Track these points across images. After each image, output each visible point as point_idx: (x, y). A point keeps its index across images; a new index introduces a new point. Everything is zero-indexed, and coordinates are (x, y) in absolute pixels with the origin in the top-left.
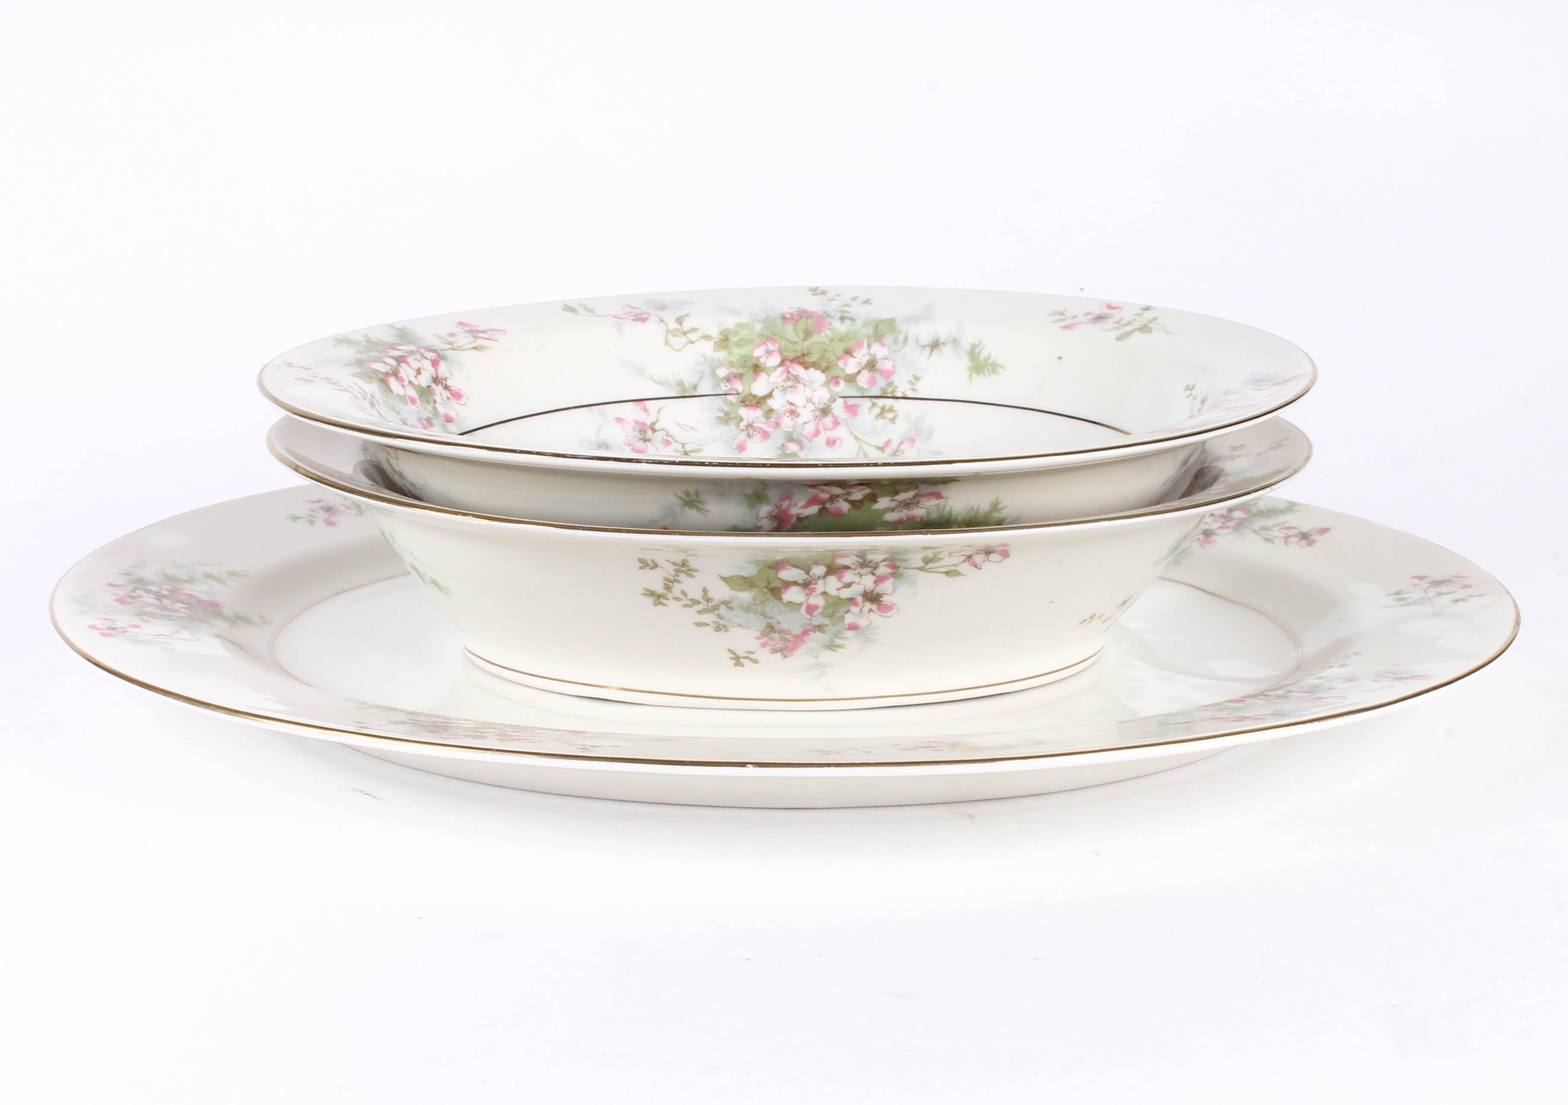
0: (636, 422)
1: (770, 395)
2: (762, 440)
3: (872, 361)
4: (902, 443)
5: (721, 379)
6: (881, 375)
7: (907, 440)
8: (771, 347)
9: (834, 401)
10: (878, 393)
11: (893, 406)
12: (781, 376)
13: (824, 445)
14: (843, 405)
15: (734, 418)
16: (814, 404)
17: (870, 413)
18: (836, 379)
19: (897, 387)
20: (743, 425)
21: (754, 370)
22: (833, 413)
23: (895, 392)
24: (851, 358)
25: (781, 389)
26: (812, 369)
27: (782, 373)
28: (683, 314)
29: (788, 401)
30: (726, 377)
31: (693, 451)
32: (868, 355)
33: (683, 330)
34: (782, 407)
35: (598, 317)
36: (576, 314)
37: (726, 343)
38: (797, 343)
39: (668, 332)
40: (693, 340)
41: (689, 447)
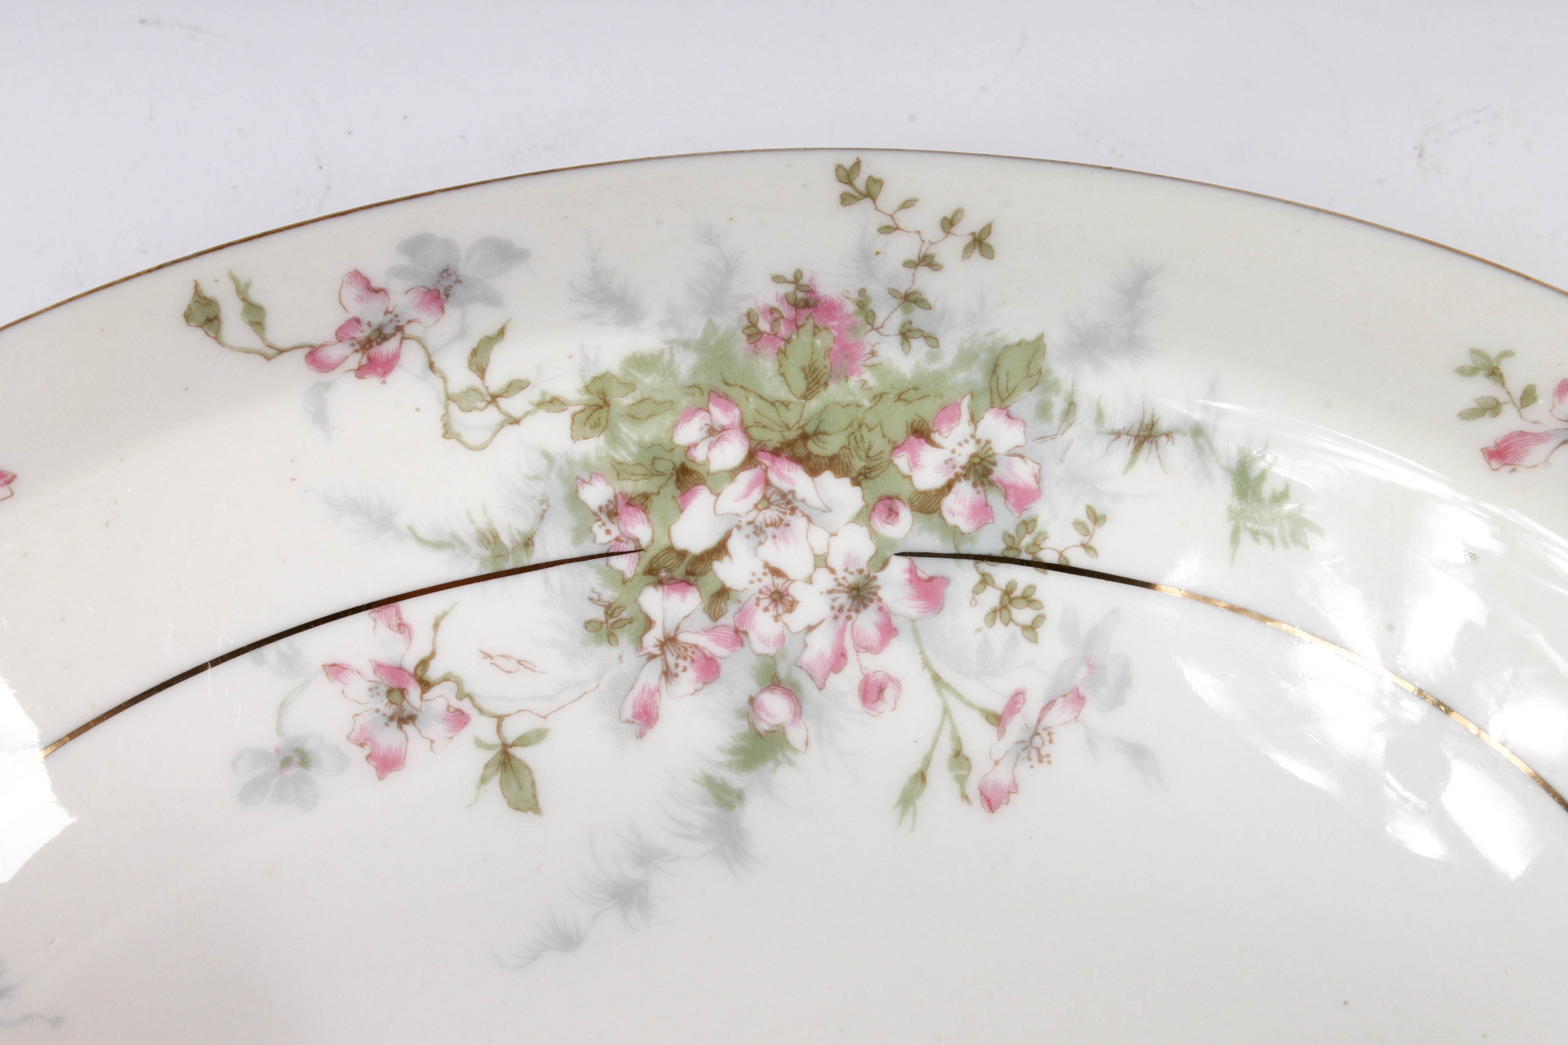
0: (379, 667)
1: (720, 550)
2: (699, 686)
3: (982, 459)
4: (1049, 705)
5: (595, 514)
6: (1006, 497)
7: (1065, 696)
8: (720, 416)
9: (885, 563)
10: (996, 547)
11: (1032, 588)
12: (747, 495)
13: (854, 700)
14: (908, 576)
15: (631, 621)
16: (832, 571)
17: (974, 602)
18: (888, 502)
19: (1044, 536)
20: (651, 639)
21: (678, 480)
22: (880, 600)
23: (1041, 549)
24: (927, 447)
25: (751, 529)
26: (827, 477)
27: (751, 488)
28: (492, 331)
29: (766, 565)
30: (607, 506)
31: (524, 741)
32: (972, 442)
33: (487, 388)
34: (752, 582)
35: (268, 358)
36: (217, 338)
37: (602, 413)
38: (786, 405)
39: (449, 398)
40: (516, 413)
41: (513, 730)
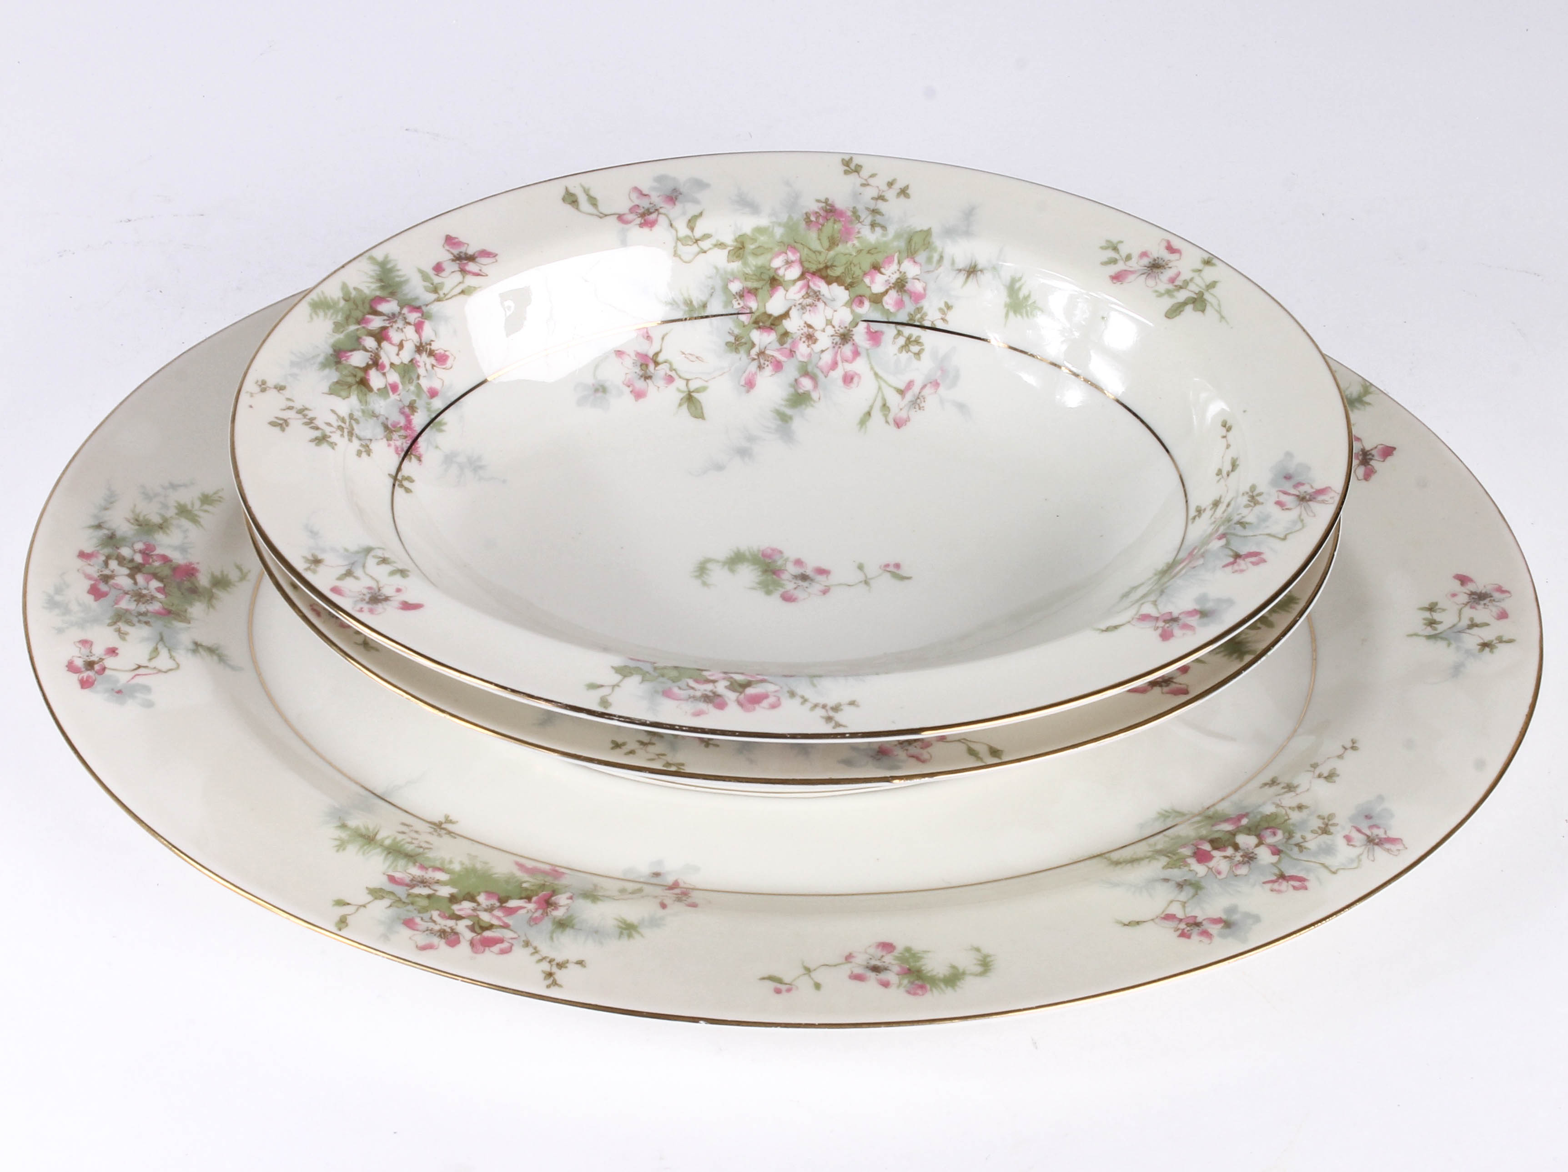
0: (638, 354)
1: (786, 315)
2: (773, 373)
3: (902, 280)
4: (924, 386)
5: (734, 295)
6: (911, 298)
7: (931, 383)
8: (791, 256)
9: (857, 324)
10: (905, 319)
11: (919, 337)
12: (799, 292)
13: (840, 382)
14: (866, 330)
15: (746, 343)
16: (834, 327)
17: (894, 343)
18: (860, 297)
19: (926, 314)
20: (754, 352)
21: (771, 283)
22: (853, 340)
23: (924, 320)
24: (879, 275)
25: (799, 307)
26: (835, 286)
27: (801, 289)
28: (696, 213)
29: (806, 323)
30: (740, 293)
31: (697, 390)
32: (898, 272)
33: (694, 236)
34: (799, 330)
35: (601, 218)
36: (577, 209)
37: (741, 251)
38: (820, 253)
39: (678, 239)
40: (705, 248)
41: (693, 385)
